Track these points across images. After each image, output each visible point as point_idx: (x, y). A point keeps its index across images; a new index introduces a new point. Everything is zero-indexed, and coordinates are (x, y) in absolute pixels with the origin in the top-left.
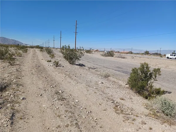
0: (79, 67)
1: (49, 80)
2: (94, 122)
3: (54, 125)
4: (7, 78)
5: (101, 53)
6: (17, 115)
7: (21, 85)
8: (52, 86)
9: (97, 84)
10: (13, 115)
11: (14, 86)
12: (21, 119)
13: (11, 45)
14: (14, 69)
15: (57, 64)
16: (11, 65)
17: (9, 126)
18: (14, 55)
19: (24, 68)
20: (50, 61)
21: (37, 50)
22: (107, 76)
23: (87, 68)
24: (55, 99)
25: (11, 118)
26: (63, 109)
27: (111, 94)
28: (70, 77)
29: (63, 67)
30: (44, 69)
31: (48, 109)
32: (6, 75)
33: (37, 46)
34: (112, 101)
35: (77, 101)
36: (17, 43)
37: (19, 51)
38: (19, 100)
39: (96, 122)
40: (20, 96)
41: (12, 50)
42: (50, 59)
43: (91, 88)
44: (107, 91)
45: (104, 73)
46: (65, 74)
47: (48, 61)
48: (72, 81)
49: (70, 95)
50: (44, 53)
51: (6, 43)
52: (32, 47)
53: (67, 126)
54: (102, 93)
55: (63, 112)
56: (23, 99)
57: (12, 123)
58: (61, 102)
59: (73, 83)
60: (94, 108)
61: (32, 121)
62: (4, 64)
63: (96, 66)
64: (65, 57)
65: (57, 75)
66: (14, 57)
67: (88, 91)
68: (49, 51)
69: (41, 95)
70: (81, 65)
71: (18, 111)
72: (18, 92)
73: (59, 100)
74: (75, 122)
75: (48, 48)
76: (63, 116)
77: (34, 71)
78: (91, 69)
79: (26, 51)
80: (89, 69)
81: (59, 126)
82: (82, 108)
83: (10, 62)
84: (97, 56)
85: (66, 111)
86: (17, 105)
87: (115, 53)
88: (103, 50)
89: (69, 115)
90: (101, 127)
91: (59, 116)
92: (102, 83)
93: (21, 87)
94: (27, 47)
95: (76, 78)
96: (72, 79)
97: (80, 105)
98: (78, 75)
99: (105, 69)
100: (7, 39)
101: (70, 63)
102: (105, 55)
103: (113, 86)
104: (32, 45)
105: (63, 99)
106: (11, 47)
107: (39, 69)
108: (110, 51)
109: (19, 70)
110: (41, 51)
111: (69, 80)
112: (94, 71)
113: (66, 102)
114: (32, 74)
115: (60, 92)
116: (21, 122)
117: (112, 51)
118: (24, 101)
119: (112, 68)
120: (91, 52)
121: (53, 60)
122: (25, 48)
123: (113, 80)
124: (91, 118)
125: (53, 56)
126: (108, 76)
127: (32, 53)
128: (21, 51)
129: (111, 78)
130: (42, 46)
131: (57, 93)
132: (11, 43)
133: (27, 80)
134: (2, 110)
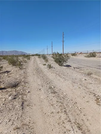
0: (66, 67)
1: (45, 79)
2: (79, 111)
3: (49, 111)
4: (18, 78)
5: (85, 55)
6: (25, 103)
7: (27, 83)
8: (47, 83)
9: (81, 81)
10: (23, 103)
11: (23, 83)
12: (28, 106)
13: (20, 55)
14: (22, 72)
15: (50, 67)
16: (21, 69)
17: (21, 110)
18: (22, 62)
19: (28, 71)
20: (45, 65)
21: (37, 57)
22: (89, 74)
23: (72, 68)
24: (49, 92)
25: (22, 105)
26: (55, 99)
27: (93, 89)
28: (60, 76)
29: (54, 68)
30: (41, 71)
31: (45, 100)
32: (18, 76)
33: (36, 54)
34: (94, 95)
35: (65, 94)
36: (23, 54)
37: (25, 59)
38: (26, 93)
39: (80, 111)
40: (26, 90)
41: (21, 59)
42: (45, 63)
43: (76, 84)
44: (90, 86)
45: (87, 72)
46: (56, 74)
47: (43, 65)
48: (61, 79)
49: (59, 90)
50: (41, 59)
51: (17, 54)
52: (33, 55)
53: (58, 112)
54: (85, 88)
55: (55, 102)
56: (28, 92)
57: (23, 108)
58: (53, 95)
59: (62, 80)
60: (79, 100)
61: (34, 107)
62: (16, 69)
63: (80, 66)
64: (55, 61)
65: (50, 75)
66: (22, 63)
67: (73, 86)
68: (44, 57)
69: (40, 90)
70: (68, 66)
71: (26, 101)
72: (25, 88)
73: (52, 93)
74: (64, 110)
75: (44, 55)
76: (55, 105)
77: (34, 72)
78: (76, 69)
79: (29, 59)
80: (74, 69)
81: (52, 112)
82: (69, 100)
83: (19, 67)
84: (81, 57)
85: (57, 102)
86: (25, 96)
87: (97, 54)
88: (86, 52)
89: (59, 104)
90: (84, 115)
91: (52, 105)
92: (85, 80)
93: (27, 84)
94: (30, 56)
95: (64, 76)
96: (61, 77)
97: (67, 98)
98: (65, 74)
99: (88, 68)
101: (60, 65)
102: (88, 57)
103: (95, 82)
105: (55, 92)
106: (20, 57)
107: (38, 71)
108: (92, 52)
109: (25, 72)
110: (39, 57)
111: (59, 78)
112: (78, 70)
113: (57, 95)
114: (34, 74)
115: (53, 87)
116: (28, 108)
117: (94, 53)
118: (29, 93)
119: (94, 67)
120: (76, 55)
121: (47, 64)
122: (28, 56)
123: (95, 77)
124: (76, 108)
125: (47, 61)
126: (91, 74)
127: (33, 60)
128: (26, 59)
129: (93, 76)
130: (39, 54)
131: (50, 88)
132: (20, 54)
133: (30, 79)
134: (17, 99)
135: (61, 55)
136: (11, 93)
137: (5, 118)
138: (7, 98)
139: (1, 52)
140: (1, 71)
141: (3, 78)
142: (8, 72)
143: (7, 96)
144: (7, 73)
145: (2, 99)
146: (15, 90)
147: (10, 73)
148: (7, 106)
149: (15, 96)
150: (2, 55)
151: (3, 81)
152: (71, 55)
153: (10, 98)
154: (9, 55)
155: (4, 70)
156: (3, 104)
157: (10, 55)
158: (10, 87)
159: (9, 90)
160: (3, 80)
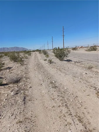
0: (67, 62)
1: (46, 74)
2: (79, 105)
3: (50, 105)
4: (20, 74)
5: (86, 49)
6: (27, 98)
7: (28, 78)
8: (48, 78)
9: (81, 74)
10: (25, 98)
11: (24, 79)
12: (30, 100)
13: (21, 51)
14: (23, 68)
15: (51, 62)
16: (22, 65)
17: (23, 105)
19: (29, 67)
20: (46, 60)
21: (37, 53)
22: (90, 68)
23: (73, 62)
24: (50, 87)
25: (24, 100)
26: (56, 94)
27: (93, 82)
28: (60, 71)
29: (55, 63)
30: (42, 66)
31: (46, 94)
32: (19, 72)
33: (37, 50)
34: (94, 88)
35: (66, 88)
36: (24, 50)
37: (26, 55)
38: (28, 88)
39: (81, 104)
40: (28, 85)
41: (22, 55)
42: (45, 58)
43: (77, 79)
44: (90, 80)
45: (88, 66)
46: (57, 69)
47: (44, 60)
49: (60, 84)
50: (42, 54)
51: (18, 51)
52: (34, 51)
53: (59, 106)
54: (86, 82)
55: (56, 97)
56: (30, 87)
57: (25, 103)
58: (55, 89)
59: (63, 75)
60: (79, 94)
61: (36, 102)
62: (17, 65)
63: (81, 60)
64: (56, 56)
65: (51, 70)
66: (23, 59)
67: (74, 80)
68: (45, 53)
69: (41, 85)
70: (69, 61)
71: (27, 96)
72: (27, 83)
73: (53, 87)
74: (65, 104)
75: (44, 50)
76: (56, 100)
77: (36, 68)
78: (76, 63)
79: (30, 55)
80: (75, 63)
81: (54, 106)
82: (69, 94)
83: (21, 63)
84: (82, 51)
85: (58, 96)
86: (27, 91)
87: (97, 47)
88: (87, 46)
89: (60, 99)
90: (85, 109)
91: (53, 99)
92: (86, 74)
93: (28, 79)
94: (31, 52)
95: (64, 71)
96: (62, 72)
97: (68, 92)
98: (66, 69)
99: (89, 62)
100: (18, 48)
101: (60, 60)
102: (89, 50)
103: (95, 76)
104: (33, 50)
105: (55, 87)
106: (21, 53)
107: (39, 67)
108: (93, 46)
109: (26, 68)
110: (40, 53)
112: (79, 64)
113: (58, 89)
114: (35, 70)
115: (54, 82)
116: (30, 102)
117: (95, 46)
118: (31, 89)
119: (95, 61)
120: (77, 49)
121: (48, 59)
122: (29, 52)
123: (95, 71)
124: (77, 101)
125: (48, 56)
126: (92, 68)
127: (34, 56)
128: (27, 55)
129: (94, 69)
130: (40, 49)
131: (51, 83)
132: (21, 50)
133: (32, 75)
134: (19, 95)
135: (61, 49)
136: (13, 88)
137: (8, 112)
138: (10, 94)
139: (3, 49)
140: (3, 68)
141: (5, 74)
142: (9, 68)
143: (9, 91)
144: (9, 69)
145: (4, 95)
146: (16, 85)
147: (12, 69)
148: (9, 101)
149: (17, 91)
150: (3, 51)
151: (5, 77)
152: (71, 49)
153: (12, 93)
154: (10, 51)
155: (6, 66)
156: (6, 100)
157: (12, 51)
158: (12, 83)
159: (11, 85)
160: (5, 76)
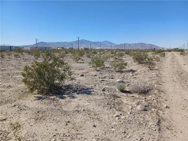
4: (148, 82)
6: (163, 123)
7: (162, 92)
11: (156, 92)
12: (168, 128)
13: (148, 50)
14: (154, 74)
16: (151, 70)
17: (157, 131)
19: (164, 74)
21: (176, 54)
32: (147, 79)
33: (175, 49)
36: (153, 47)
37: (156, 55)
38: (162, 108)
40: (163, 103)
51: (144, 48)
52: (169, 51)
56: (167, 107)
57: (159, 129)
61: (181, 136)
62: (144, 69)
71: (163, 119)
72: (160, 99)
77: (175, 78)
79: (164, 55)
83: (149, 67)
86: (161, 112)
93: (162, 94)
94: (164, 51)
100: (145, 44)
106: (148, 52)
109: (159, 75)
110: (182, 54)
114: (174, 81)
118: (168, 110)
122: (161, 52)
127: (170, 57)
128: (158, 56)
132: (148, 48)
134: (149, 112)
136: (139, 100)
138: (135, 107)
139: (123, 45)
140: (124, 69)
141: (127, 78)
142: (133, 71)
143: (134, 103)
144: (132, 73)
145: (127, 106)
146: (144, 98)
147: (136, 73)
148: (136, 118)
149: (146, 106)
150: (123, 48)
151: (128, 83)
153: (139, 107)
154: (132, 49)
155: (127, 68)
156: (131, 113)
157: (134, 48)
159: (137, 96)
160: (128, 81)
